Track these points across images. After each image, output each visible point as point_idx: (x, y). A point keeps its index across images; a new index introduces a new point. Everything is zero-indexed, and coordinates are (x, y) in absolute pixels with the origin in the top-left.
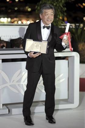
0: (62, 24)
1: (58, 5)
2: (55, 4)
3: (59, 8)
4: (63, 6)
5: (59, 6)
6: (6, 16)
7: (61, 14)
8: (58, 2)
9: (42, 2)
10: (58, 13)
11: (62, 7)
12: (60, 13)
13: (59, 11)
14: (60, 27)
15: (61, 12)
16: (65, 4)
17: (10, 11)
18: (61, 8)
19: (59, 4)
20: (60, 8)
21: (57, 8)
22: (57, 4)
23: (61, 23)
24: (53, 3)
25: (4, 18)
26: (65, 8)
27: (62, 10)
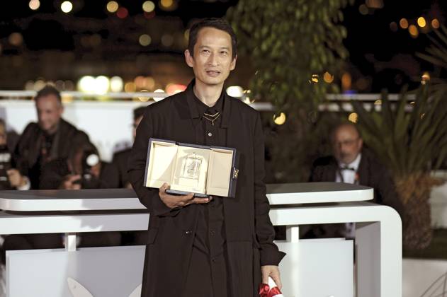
0: (331, 97)
1: (312, 17)
2: (298, 14)
3: (315, 29)
4: (332, 21)
5: (319, 21)
6: (104, 68)
7: (327, 54)
8: (314, 7)
9: (246, 4)
10: (312, 52)
11: (329, 25)
12: (320, 49)
13: (316, 40)
14: (321, 107)
15: (326, 45)
16: (341, 15)
18: (327, 29)
19: (319, 14)
20: (321, 29)
21: (309, 29)
22: (308, 14)
24: (290, 9)
26: (340, 31)
27: (328, 37)
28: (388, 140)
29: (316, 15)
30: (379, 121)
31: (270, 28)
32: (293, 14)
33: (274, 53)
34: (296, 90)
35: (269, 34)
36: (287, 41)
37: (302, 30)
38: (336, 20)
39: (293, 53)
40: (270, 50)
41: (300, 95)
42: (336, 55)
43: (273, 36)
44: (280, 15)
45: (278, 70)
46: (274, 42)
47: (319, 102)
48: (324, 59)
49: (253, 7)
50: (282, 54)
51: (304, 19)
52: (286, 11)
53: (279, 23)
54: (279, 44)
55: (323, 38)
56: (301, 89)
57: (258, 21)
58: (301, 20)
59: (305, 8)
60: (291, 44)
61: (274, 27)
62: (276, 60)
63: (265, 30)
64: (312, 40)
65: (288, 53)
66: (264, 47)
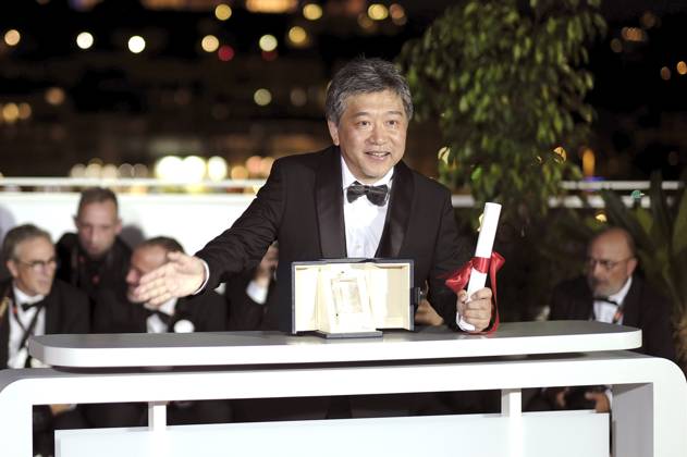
0: (569, 185)
1: (539, 57)
2: (517, 52)
3: (543, 76)
4: (571, 63)
6: (195, 145)
7: (562, 116)
8: (542, 40)
9: (436, 38)
10: (539, 113)
11: (566, 68)
12: (551, 108)
13: (545, 94)
14: (553, 202)
15: (559, 101)
16: (585, 53)
17: (219, 111)
18: (562, 76)
19: (551, 52)
20: (553, 76)
21: (533, 77)
22: (532, 52)
23: (558, 175)
24: (503, 43)
25: (183, 155)
26: (584, 80)
27: (564, 89)
28: (662, 255)
29: (546, 53)
30: (647, 223)
31: (473, 74)
32: (509, 52)
33: (479, 116)
34: (514, 173)
35: (470, 85)
36: (499, 96)
37: (523, 78)
38: (577, 61)
39: (507, 114)
40: (472, 109)
41: (519, 183)
42: (578, 119)
43: (478, 87)
44: (487, 53)
45: (485, 142)
46: (479, 97)
47: (551, 193)
48: (559, 125)
49: (446, 41)
50: (491, 116)
51: (527, 60)
52: (497, 48)
53: (486, 66)
54: (486, 100)
55: (556, 90)
56: (521, 172)
57: (452, 64)
58: (522, 61)
59: (528, 42)
60: (505, 100)
61: (479, 73)
62: (481, 126)
63: (464, 79)
64: (538, 94)
65: (500, 115)
66: (463, 105)
